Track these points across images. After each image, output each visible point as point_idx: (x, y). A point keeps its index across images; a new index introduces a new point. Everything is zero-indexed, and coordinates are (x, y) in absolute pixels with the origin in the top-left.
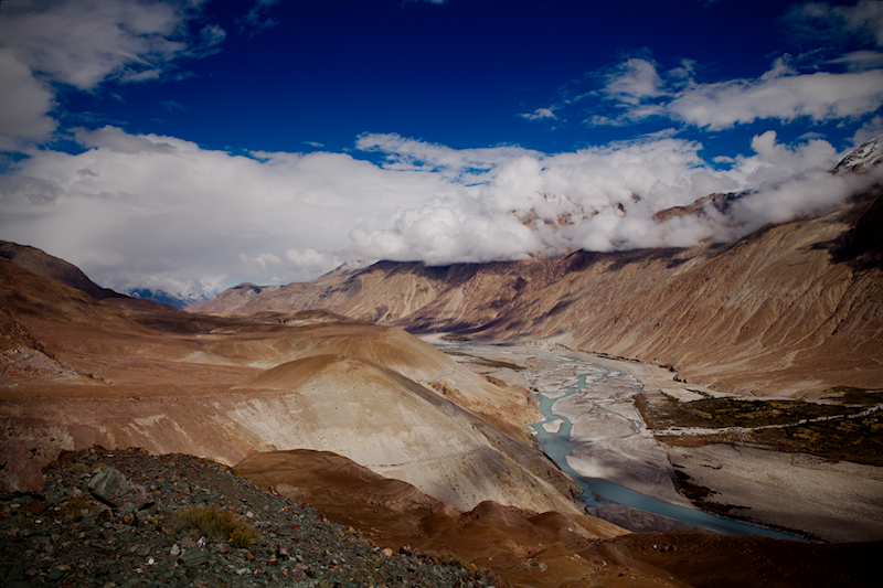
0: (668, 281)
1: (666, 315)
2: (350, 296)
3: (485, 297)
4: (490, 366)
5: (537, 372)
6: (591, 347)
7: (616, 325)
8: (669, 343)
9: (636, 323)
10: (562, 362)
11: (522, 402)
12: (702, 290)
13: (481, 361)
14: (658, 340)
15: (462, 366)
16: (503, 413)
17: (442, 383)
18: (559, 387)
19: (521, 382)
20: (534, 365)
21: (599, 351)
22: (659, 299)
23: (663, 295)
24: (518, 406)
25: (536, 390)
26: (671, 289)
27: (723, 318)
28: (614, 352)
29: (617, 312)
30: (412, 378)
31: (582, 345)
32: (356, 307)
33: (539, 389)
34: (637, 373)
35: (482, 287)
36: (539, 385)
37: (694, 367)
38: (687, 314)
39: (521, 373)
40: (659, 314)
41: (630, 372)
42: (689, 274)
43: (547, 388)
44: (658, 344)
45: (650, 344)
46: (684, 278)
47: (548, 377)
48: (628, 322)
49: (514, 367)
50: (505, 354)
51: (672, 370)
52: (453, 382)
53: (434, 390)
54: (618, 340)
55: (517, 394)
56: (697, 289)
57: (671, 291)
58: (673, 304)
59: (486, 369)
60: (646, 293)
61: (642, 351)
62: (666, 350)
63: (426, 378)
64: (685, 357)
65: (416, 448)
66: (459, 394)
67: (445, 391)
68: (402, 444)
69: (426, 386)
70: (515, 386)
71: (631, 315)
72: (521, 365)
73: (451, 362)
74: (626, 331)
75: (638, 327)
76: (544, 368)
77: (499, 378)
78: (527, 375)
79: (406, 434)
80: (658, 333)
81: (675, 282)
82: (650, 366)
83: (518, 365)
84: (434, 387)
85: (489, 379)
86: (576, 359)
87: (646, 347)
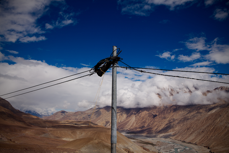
0: (206, 116)
1: (206, 128)
2: (97, 117)
5: (160, 147)
6: (179, 138)
7: (188, 131)
8: (207, 139)
9: (195, 130)
12: (218, 120)
13: (141, 142)
14: (203, 137)
15: (135, 143)
17: (128, 149)
20: (159, 144)
21: (182, 140)
22: (203, 122)
23: (205, 121)
27: (227, 130)
28: (188, 140)
29: (188, 126)
30: (118, 147)
31: (176, 138)
32: (99, 121)
35: (142, 116)
37: (217, 148)
38: (213, 128)
39: (155, 147)
40: (203, 128)
41: (193, 148)
42: (214, 114)
44: (203, 139)
45: (200, 138)
46: (212, 115)
48: (192, 130)
51: (209, 148)
52: (132, 149)
54: (189, 136)
56: (217, 119)
57: (207, 120)
58: (208, 124)
60: (198, 120)
61: (197, 141)
62: (206, 141)
63: (122, 147)
64: (213, 144)
69: (122, 150)
71: (193, 128)
73: (131, 142)
74: (192, 133)
75: (196, 132)
76: (163, 145)
77: (147, 148)
78: (157, 147)
80: (203, 134)
81: (208, 116)
82: (200, 146)
83: (154, 144)
84: (125, 150)
85: (144, 148)
87: (199, 139)
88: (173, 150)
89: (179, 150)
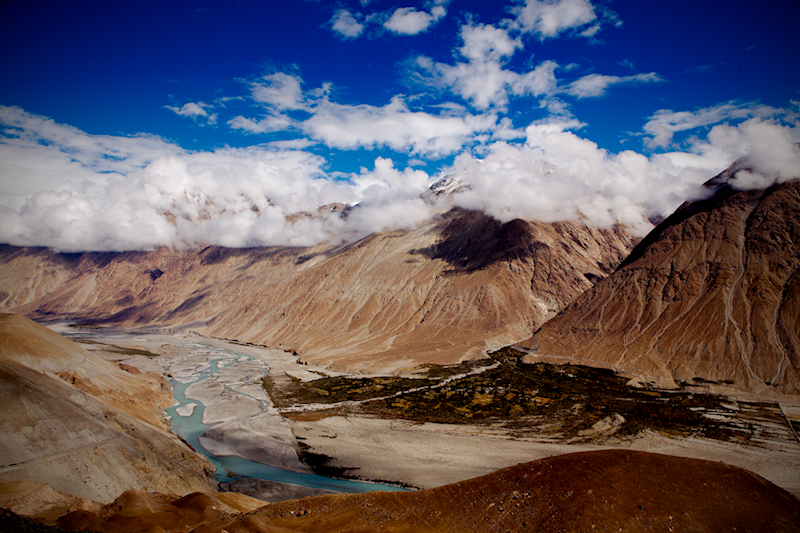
0: (294, 276)
1: (291, 306)
3: (119, 285)
4: (122, 353)
6: (223, 334)
7: (247, 313)
8: (293, 330)
9: (265, 312)
10: (195, 348)
11: (156, 388)
12: (322, 284)
13: (114, 349)
14: (283, 327)
15: (93, 354)
16: (136, 400)
17: (71, 373)
19: (155, 369)
20: (168, 351)
21: (231, 338)
22: (285, 291)
23: (289, 288)
24: (152, 392)
25: (169, 376)
26: (296, 283)
27: (338, 309)
28: (244, 339)
29: (248, 302)
30: (36, 368)
31: (214, 332)
34: (265, 358)
35: (117, 275)
36: (172, 371)
37: (313, 351)
38: (309, 305)
39: (154, 360)
40: (285, 305)
41: (258, 356)
42: (311, 270)
43: (180, 374)
44: (283, 332)
45: (276, 331)
46: (307, 273)
48: (257, 312)
49: (147, 354)
51: (295, 354)
52: (83, 371)
53: (62, 380)
54: (248, 328)
55: (151, 380)
56: (318, 283)
57: (295, 285)
58: (297, 296)
59: (119, 357)
60: (274, 286)
61: (269, 338)
62: (290, 336)
63: (52, 368)
64: (306, 343)
65: (41, 443)
66: (90, 382)
67: (74, 380)
68: (24, 440)
69: (52, 376)
70: (148, 373)
71: (260, 306)
72: (155, 352)
73: (81, 351)
74: (256, 320)
75: (266, 316)
76: (177, 354)
77: (132, 365)
78: (161, 361)
79: (29, 429)
80: (284, 321)
81: (299, 277)
82: (276, 350)
83: (152, 352)
84: (61, 377)
85: (122, 367)
86: (209, 346)
87: (273, 334)
88: (206, 365)
89: (221, 364)
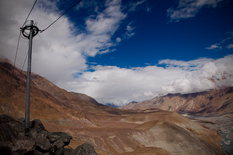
2: (161, 103)
3: (200, 102)
4: (204, 123)
10: (228, 122)
11: (216, 134)
13: (201, 121)
15: (195, 123)
16: (210, 137)
17: (190, 128)
18: (228, 130)
19: (215, 128)
25: (220, 130)
30: (180, 126)
32: (163, 106)
33: (221, 130)
35: (199, 99)
43: (223, 130)
47: (223, 126)
50: (209, 119)
52: (193, 128)
55: (214, 132)
63: (185, 127)
65: (184, 147)
66: (195, 131)
67: (191, 130)
68: (179, 146)
69: (185, 129)
70: (213, 129)
72: (214, 123)
73: (192, 122)
77: (207, 126)
78: (216, 126)
79: (180, 143)
83: (213, 122)
84: (187, 129)
85: (204, 127)
